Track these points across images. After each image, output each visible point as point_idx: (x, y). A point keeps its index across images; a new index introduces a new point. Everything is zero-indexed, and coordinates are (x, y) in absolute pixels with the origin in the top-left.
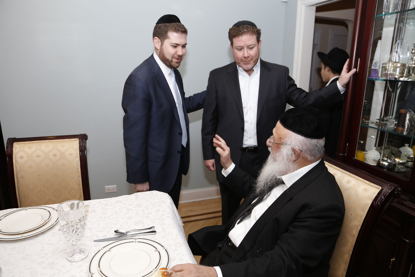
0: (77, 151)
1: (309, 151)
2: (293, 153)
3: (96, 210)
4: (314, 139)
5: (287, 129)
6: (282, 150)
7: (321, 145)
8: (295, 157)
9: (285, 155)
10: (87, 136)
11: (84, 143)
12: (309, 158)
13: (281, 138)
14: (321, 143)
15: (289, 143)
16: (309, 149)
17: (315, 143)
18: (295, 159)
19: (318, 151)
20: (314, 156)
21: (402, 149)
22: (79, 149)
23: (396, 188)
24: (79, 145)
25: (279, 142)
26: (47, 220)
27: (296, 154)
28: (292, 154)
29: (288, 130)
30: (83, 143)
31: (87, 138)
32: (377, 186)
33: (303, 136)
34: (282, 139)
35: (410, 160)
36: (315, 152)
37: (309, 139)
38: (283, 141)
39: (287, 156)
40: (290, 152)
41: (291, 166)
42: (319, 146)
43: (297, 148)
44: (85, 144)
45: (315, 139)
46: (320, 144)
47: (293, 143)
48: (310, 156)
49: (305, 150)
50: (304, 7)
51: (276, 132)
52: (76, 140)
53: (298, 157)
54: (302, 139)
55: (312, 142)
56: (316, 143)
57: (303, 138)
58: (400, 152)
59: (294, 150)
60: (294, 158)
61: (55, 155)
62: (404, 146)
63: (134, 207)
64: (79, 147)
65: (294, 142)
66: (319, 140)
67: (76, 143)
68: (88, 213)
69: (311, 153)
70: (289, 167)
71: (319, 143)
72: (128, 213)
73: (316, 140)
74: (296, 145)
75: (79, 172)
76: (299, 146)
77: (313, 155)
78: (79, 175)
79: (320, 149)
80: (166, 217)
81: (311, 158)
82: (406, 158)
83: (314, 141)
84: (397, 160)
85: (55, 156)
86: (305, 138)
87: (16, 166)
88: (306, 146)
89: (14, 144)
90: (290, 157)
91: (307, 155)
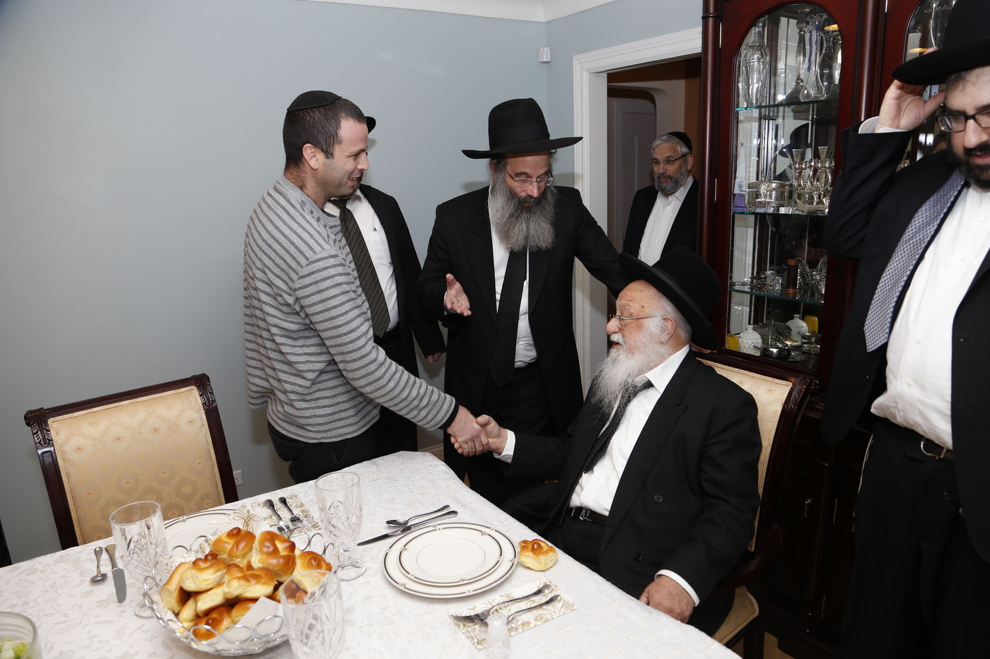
13: (643, 307)
18: (668, 337)
21: (790, 323)
22: (203, 407)
23: (812, 380)
30: (209, 394)
32: (785, 382)
34: (645, 307)
35: (806, 341)
38: (648, 310)
50: (586, 75)
52: (192, 389)
58: (789, 329)
61: (155, 430)
62: (793, 318)
64: (203, 404)
67: (193, 396)
75: (211, 458)
78: (213, 464)
82: (800, 339)
84: (789, 343)
87: (67, 473)
89: (50, 421)
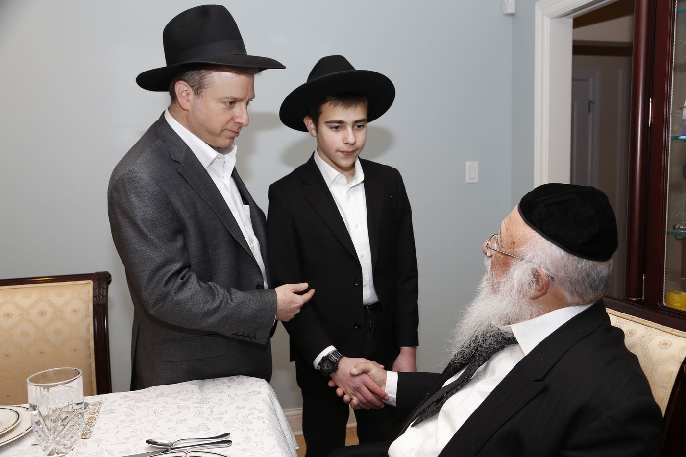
0: (88, 305)
1: (571, 283)
2: (534, 279)
3: (115, 410)
4: (585, 260)
5: (530, 226)
6: (511, 270)
7: (601, 276)
8: (536, 289)
9: (516, 281)
10: (110, 276)
11: (104, 288)
12: (568, 296)
13: (514, 243)
14: (601, 272)
15: (527, 257)
16: (572, 278)
17: (586, 269)
18: (538, 294)
19: (591, 287)
20: (581, 295)
22: (93, 300)
24: (93, 293)
25: (509, 251)
26: (9, 427)
27: (541, 283)
28: (531, 283)
29: (531, 229)
30: (102, 289)
31: (110, 281)
33: (562, 249)
34: (515, 245)
36: (584, 287)
37: (575, 257)
38: (517, 250)
39: (521, 285)
40: (528, 278)
41: (527, 308)
42: (596, 277)
43: (543, 272)
44: (105, 291)
45: (590, 259)
46: (598, 274)
47: (536, 260)
48: (572, 294)
49: (561, 278)
51: (507, 229)
52: (87, 283)
53: (544, 291)
54: (559, 255)
55: (580, 266)
56: (588, 269)
57: (561, 254)
59: (536, 275)
60: (533, 292)
61: (42, 313)
63: (193, 403)
64: (93, 297)
65: (539, 256)
66: (596, 263)
67: (86, 289)
68: (97, 414)
69: (574, 289)
70: (521, 309)
71: (596, 271)
72: (179, 412)
73: (591, 262)
74: (542, 266)
75: (89, 347)
76: (551, 269)
77: (577, 293)
78: (90, 354)
79: (597, 282)
80: (255, 418)
81: (573, 299)
83: (585, 264)
85: (42, 315)
86: (566, 253)
88: (565, 271)
90: (526, 287)
91: (563, 291)
